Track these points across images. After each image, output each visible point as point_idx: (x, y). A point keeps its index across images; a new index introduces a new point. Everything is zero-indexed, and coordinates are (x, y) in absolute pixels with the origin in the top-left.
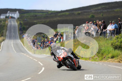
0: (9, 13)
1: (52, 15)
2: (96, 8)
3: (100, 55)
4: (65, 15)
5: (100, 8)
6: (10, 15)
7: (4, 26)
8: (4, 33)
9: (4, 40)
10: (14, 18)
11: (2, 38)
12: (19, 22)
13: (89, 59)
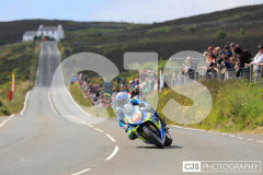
0: (42, 30)
1: (134, 33)
2: (229, 18)
3: (239, 118)
4: (163, 33)
5: (237, 16)
6: (45, 34)
7: (31, 57)
8: (32, 73)
9: (30, 88)
10: (53, 40)
11: (27, 83)
12: (63, 49)
13: (216, 127)
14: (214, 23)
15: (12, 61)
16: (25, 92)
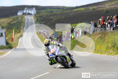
0: (26, 10)
3: (115, 49)
4: (80, 11)
5: (113, 3)
6: (28, 12)
7: (21, 22)
8: (22, 30)
9: (21, 36)
10: (31, 14)
11: (20, 34)
12: (36, 19)
13: (105, 53)
14: (104, 6)
15: (13, 24)
16: (19, 38)
